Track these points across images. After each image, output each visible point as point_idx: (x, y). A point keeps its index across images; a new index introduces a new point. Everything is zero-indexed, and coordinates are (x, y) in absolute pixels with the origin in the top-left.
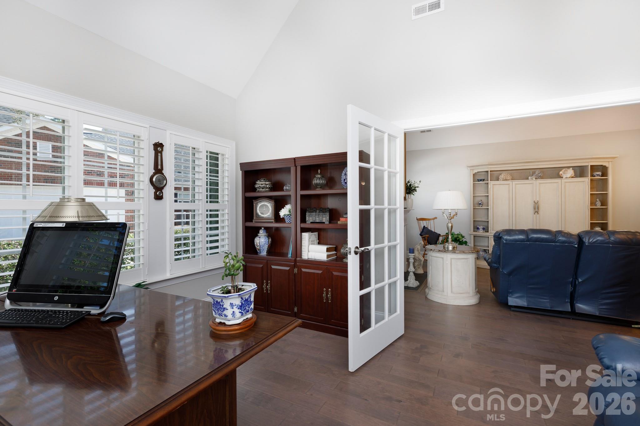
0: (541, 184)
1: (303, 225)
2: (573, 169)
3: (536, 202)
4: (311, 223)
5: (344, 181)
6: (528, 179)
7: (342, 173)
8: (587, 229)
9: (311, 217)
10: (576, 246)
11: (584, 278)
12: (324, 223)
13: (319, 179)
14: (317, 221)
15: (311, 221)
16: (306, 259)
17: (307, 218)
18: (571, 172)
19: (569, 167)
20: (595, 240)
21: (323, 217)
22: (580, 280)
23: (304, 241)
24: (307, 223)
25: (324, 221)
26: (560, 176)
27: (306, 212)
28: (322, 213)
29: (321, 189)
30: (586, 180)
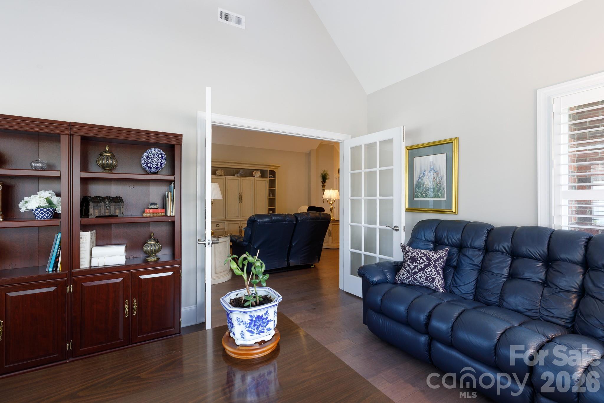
0: (243, 181)
1: (85, 221)
2: (260, 172)
3: (240, 194)
4: (97, 217)
5: (147, 165)
6: (235, 176)
7: (142, 154)
8: (266, 213)
9: (98, 209)
10: (295, 223)
11: (295, 243)
12: (117, 216)
13: (111, 158)
14: (107, 214)
15: (97, 214)
16: (86, 269)
17: (91, 211)
18: (259, 174)
19: (258, 170)
20: (303, 218)
21: (115, 209)
22: (293, 245)
23: (83, 243)
24: (90, 217)
25: (117, 214)
26: (253, 175)
27: (89, 203)
28: (114, 204)
29: (110, 172)
30: (267, 180)
